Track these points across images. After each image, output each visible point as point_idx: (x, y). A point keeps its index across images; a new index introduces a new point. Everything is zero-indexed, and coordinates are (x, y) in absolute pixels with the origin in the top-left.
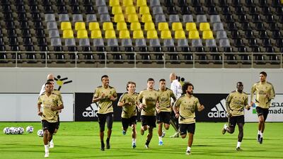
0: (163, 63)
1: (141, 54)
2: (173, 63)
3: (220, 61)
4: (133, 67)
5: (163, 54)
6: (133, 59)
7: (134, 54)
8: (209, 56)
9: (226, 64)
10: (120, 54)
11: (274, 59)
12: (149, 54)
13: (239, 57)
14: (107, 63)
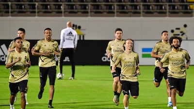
0: (61, 12)
1: (42, 5)
2: (70, 12)
3: (113, 10)
4: (35, 16)
5: (61, 5)
6: (35, 8)
7: (35, 5)
8: (103, 6)
9: (118, 13)
10: (23, 5)
11: (161, 8)
12: (48, 5)
13: (129, 7)
14: (12, 12)
